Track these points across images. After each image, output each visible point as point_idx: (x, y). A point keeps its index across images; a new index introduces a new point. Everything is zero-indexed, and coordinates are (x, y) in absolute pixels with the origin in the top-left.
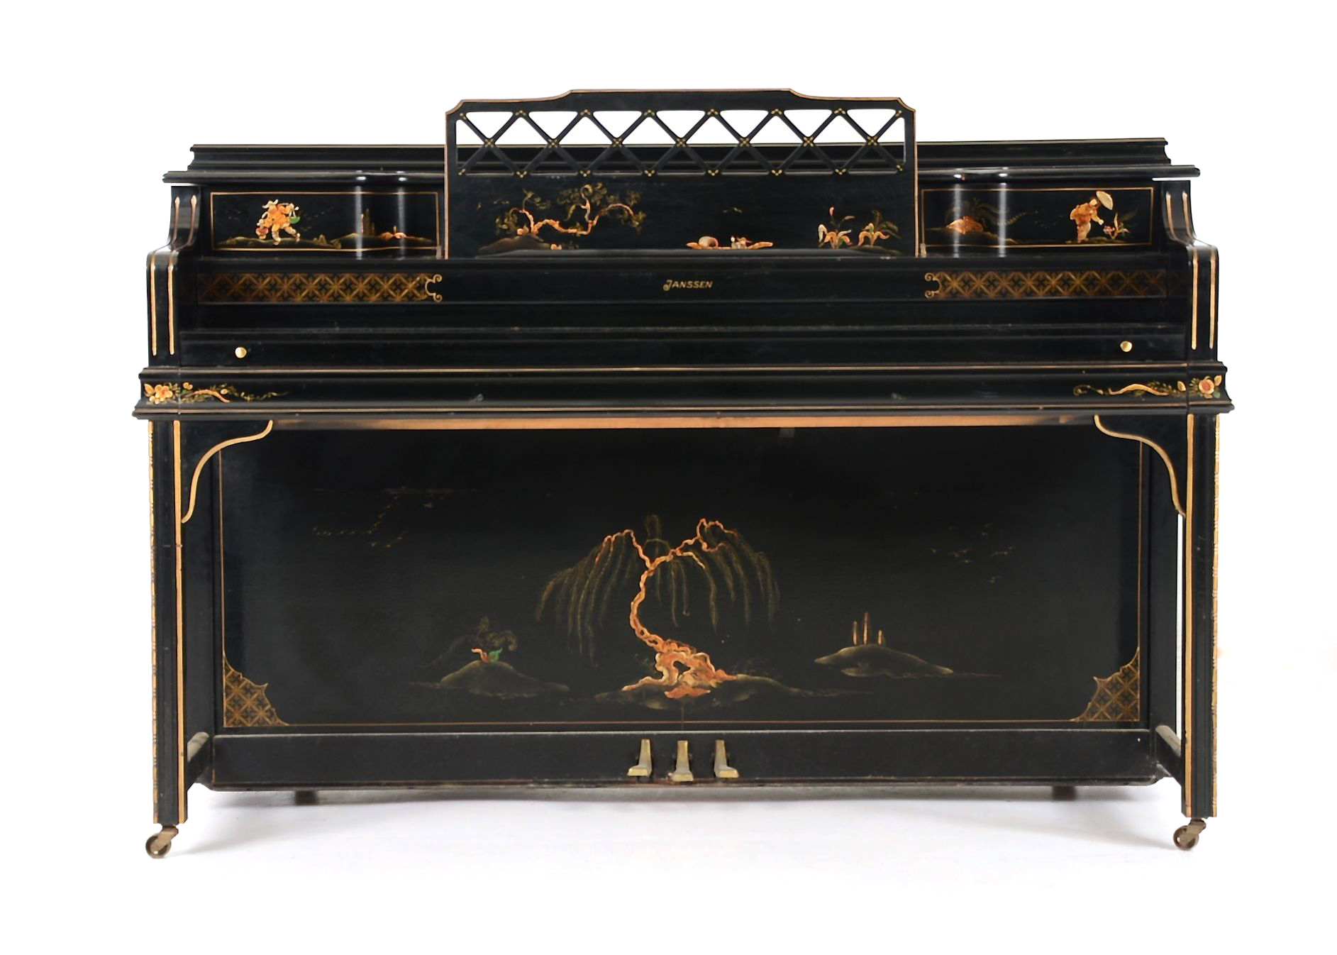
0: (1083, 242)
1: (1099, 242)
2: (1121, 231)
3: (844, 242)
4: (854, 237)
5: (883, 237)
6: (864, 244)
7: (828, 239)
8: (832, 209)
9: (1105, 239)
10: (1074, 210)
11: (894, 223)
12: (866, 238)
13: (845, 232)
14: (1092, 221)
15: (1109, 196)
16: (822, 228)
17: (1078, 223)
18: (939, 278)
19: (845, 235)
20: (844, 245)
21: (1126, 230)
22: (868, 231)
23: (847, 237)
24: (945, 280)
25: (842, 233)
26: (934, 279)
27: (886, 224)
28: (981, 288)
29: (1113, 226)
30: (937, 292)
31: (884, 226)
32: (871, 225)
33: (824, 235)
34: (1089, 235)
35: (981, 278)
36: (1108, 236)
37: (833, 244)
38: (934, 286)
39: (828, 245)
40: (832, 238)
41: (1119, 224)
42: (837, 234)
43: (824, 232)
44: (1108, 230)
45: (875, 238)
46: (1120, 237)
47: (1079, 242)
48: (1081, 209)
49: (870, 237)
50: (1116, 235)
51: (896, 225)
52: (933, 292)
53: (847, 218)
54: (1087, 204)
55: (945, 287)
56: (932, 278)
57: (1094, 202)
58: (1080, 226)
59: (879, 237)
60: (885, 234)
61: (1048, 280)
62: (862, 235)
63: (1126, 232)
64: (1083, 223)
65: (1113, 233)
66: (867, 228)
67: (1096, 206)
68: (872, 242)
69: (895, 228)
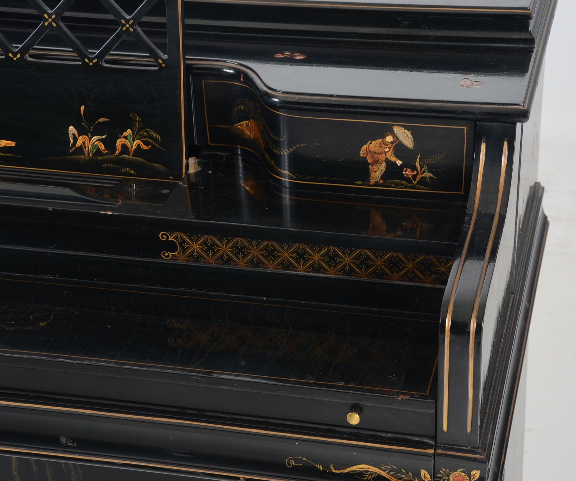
0: (377, 184)
1: (397, 185)
2: (424, 175)
3: (99, 148)
4: (110, 144)
5: (144, 147)
6: (121, 153)
7: (79, 143)
8: (82, 108)
9: (404, 182)
10: (365, 147)
11: (156, 132)
12: (124, 146)
13: (100, 137)
14: (388, 161)
15: (408, 133)
16: (72, 130)
17: (370, 161)
18: (176, 238)
19: (98, 140)
20: (98, 152)
21: (430, 175)
22: (126, 138)
23: (101, 143)
24: (184, 241)
25: (95, 138)
26: (170, 239)
27: (147, 132)
28: (227, 255)
29: (414, 168)
30: (176, 253)
31: (146, 134)
32: (129, 131)
33: (75, 140)
34: (383, 177)
35: (227, 243)
36: (408, 180)
37: (86, 151)
38: (171, 246)
39: (80, 150)
40: (84, 142)
41: (422, 167)
42: (90, 139)
43: (74, 135)
44: (408, 173)
45: (135, 146)
46: (423, 181)
47: (372, 183)
48: (374, 145)
49: (129, 145)
50: (418, 179)
51: (159, 134)
52: (170, 253)
53: (101, 120)
54: (381, 140)
55: (184, 249)
56: (168, 238)
57: (389, 139)
58: (372, 166)
59: (139, 146)
60: (145, 143)
61: (310, 255)
62: (119, 142)
63: (430, 178)
64: (377, 162)
65: (415, 177)
66: (125, 134)
67: (392, 143)
68: (132, 152)
69: (158, 137)
